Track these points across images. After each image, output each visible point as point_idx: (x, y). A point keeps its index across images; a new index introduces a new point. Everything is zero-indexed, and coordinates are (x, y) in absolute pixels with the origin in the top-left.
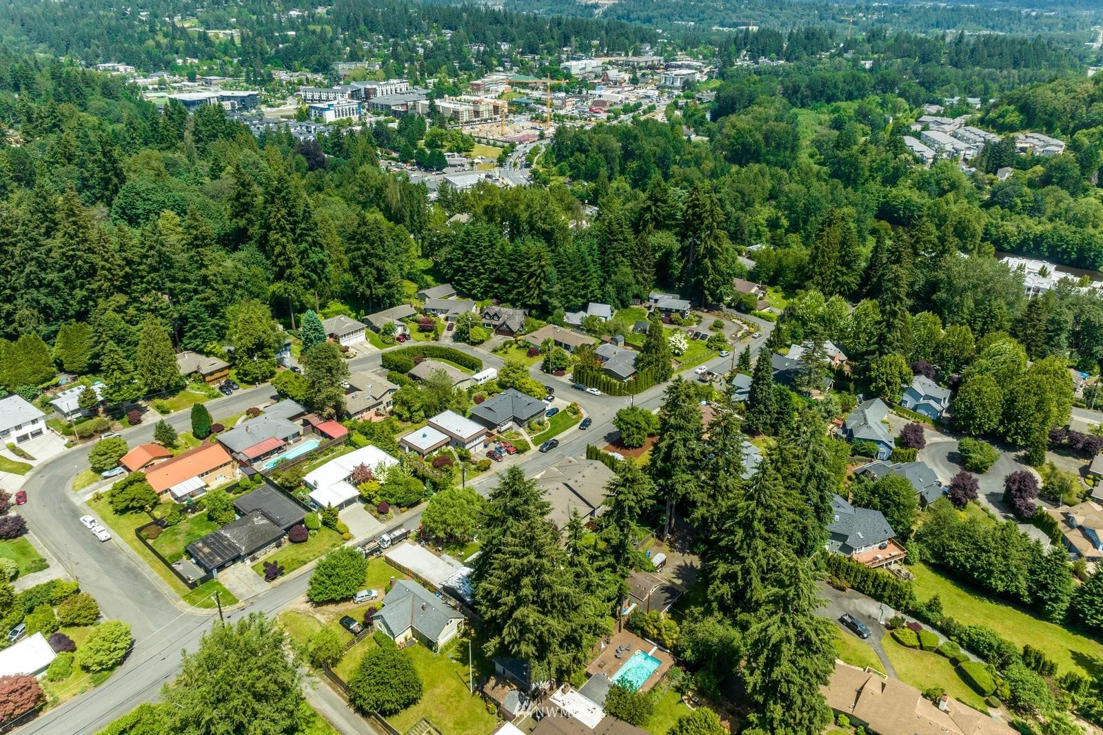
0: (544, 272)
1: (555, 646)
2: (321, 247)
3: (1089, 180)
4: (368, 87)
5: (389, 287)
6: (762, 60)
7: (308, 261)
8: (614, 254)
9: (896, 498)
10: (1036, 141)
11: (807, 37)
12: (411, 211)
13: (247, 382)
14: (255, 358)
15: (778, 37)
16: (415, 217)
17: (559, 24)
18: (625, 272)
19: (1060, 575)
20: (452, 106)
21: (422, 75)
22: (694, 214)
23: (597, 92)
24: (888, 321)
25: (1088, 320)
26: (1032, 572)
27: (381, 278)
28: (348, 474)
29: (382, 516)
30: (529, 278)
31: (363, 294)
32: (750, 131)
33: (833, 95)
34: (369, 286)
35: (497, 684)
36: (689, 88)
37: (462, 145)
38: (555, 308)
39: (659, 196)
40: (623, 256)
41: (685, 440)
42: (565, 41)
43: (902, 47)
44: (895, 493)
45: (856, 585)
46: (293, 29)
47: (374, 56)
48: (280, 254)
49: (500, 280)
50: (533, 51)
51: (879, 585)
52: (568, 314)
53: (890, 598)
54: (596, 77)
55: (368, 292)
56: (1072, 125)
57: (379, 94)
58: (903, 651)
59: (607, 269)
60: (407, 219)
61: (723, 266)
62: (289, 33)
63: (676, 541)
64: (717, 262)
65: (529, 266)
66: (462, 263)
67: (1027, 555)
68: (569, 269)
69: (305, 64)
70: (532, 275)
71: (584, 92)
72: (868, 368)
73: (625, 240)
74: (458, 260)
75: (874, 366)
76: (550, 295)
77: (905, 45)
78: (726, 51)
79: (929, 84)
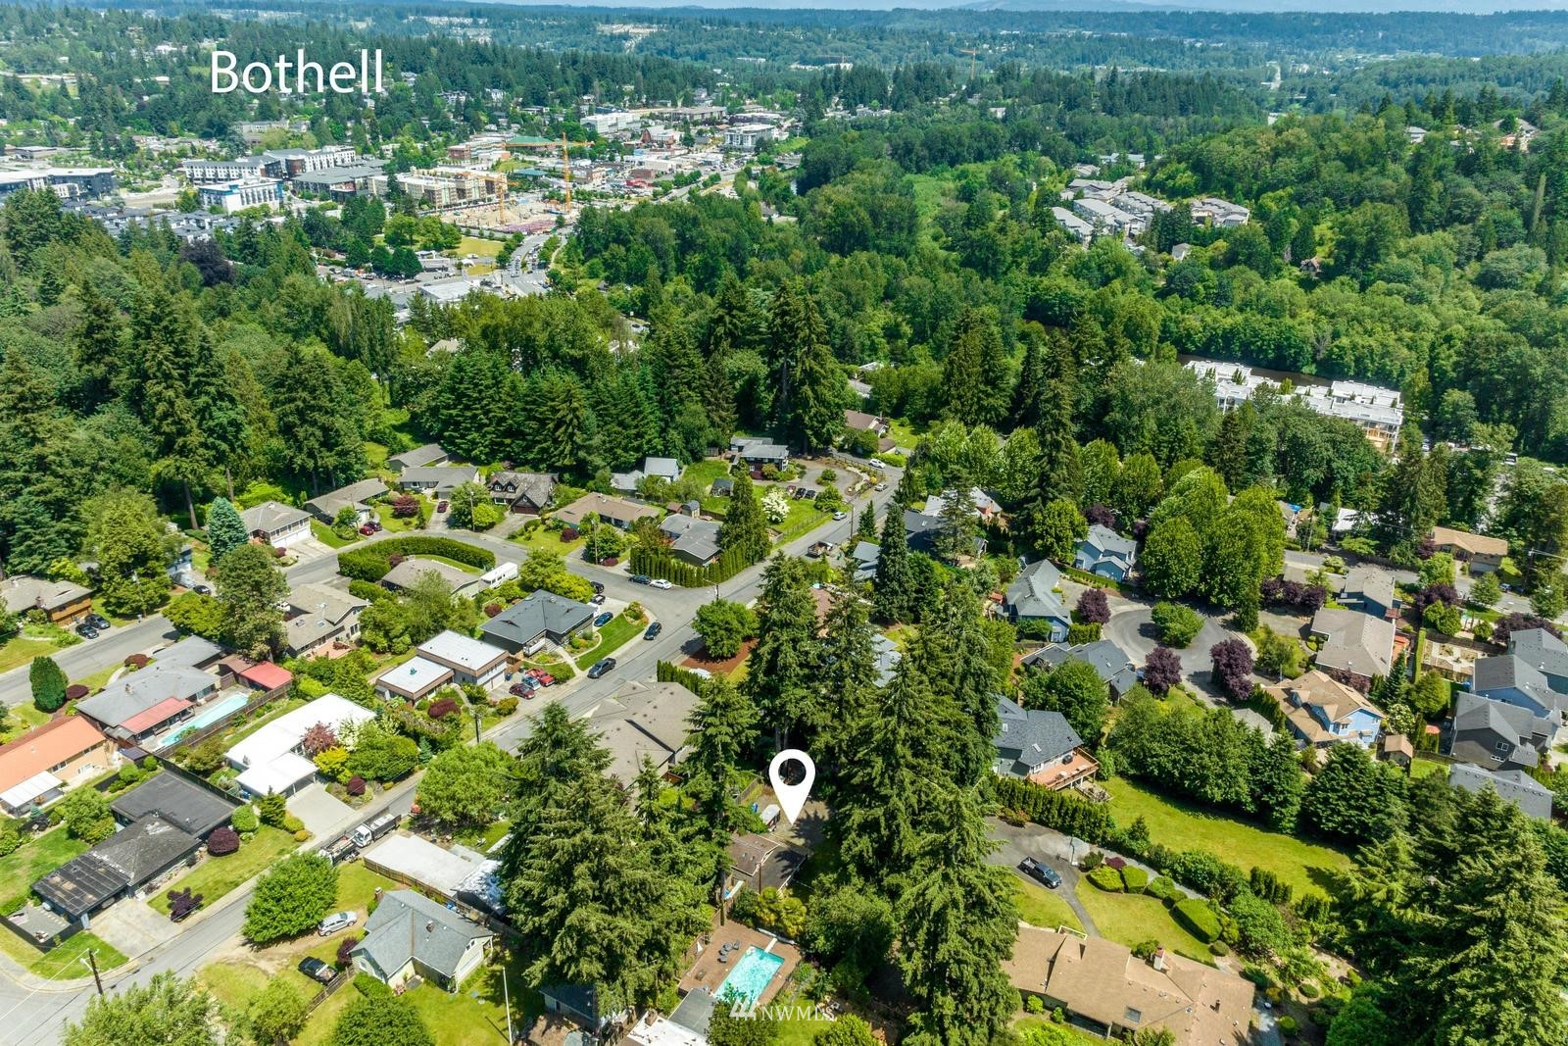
0: (578, 418)
1: (631, 959)
2: (232, 400)
3: (1281, 256)
4: (292, 157)
5: (343, 454)
6: (861, 109)
7: (211, 423)
8: (676, 386)
9: (1078, 692)
10: (1214, 209)
11: (918, 78)
12: (370, 340)
13: (124, 616)
14: (134, 578)
15: (878, 76)
16: (378, 348)
17: (575, 62)
18: (694, 411)
19: (1286, 770)
20: (422, 183)
21: (374, 138)
22: (784, 324)
23: (636, 158)
24: (1050, 455)
25: (1295, 436)
26: (1254, 771)
27: (330, 440)
28: (297, 741)
29: (354, 800)
30: (557, 427)
31: (303, 467)
32: (852, 207)
33: (958, 154)
34: (311, 455)
35: (548, 1027)
36: (765, 150)
37: (442, 239)
38: (597, 468)
39: (734, 302)
40: (690, 388)
41: (795, 641)
42: (586, 86)
43: (1043, 90)
44: (1076, 686)
45: (1036, 816)
46: (164, 72)
47: (297, 112)
48: (165, 416)
49: (514, 433)
50: (540, 101)
51: (1066, 813)
52: (617, 476)
53: (1082, 828)
54: (633, 136)
55: (311, 464)
56: (1255, 187)
57: (309, 168)
58: (1103, 897)
59: (668, 408)
60: (366, 352)
61: (828, 395)
62: (159, 79)
64: (820, 389)
65: (555, 411)
66: (454, 412)
67: (1246, 751)
68: (613, 411)
69: (189, 126)
70: (560, 423)
71: (618, 158)
72: (1029, 521)
73: (691, 365)
74: (448, 407)
75: (1038, 516)
76: (589, 450)
77: (1046, 86)
78: (811, 97)
79: (1079, 138)
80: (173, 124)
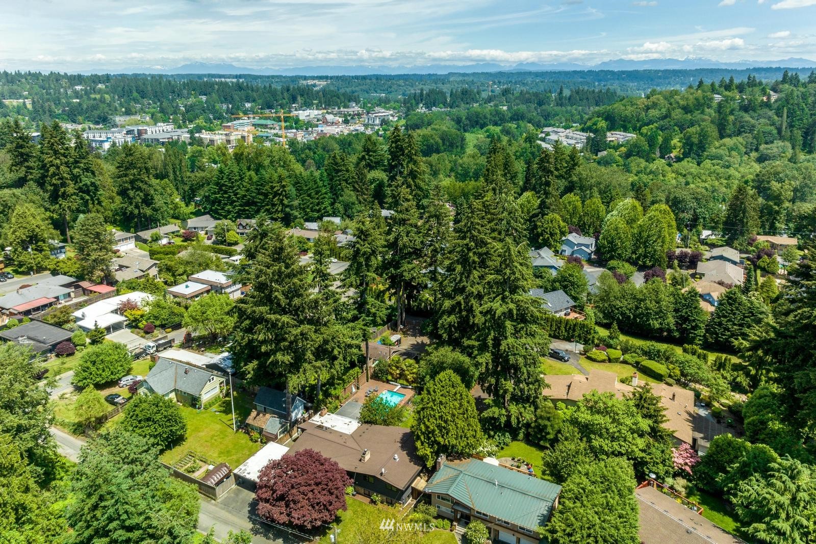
0: (285, 191)
1: (309, 355)
2: (93, 173)
3: (654, 153)
4: (140, 128)
5: (155, 210)
6: (434, 109)
7: (81, 184)
8: (339, 180)
9: (571, 279)
10: (618, 136)
11: (463, 94)
12: (174, 168)
13: (23, 273)
14: (30, 250)
15: (443, 94)
16: (178, 173)
17: (288, 90)
18: (349, 195)
19: (695, 308)
20: (208, 137)
21: (184, 122)
23: (319, 129)
24: (545, 190)
25: (675, 197)
26: (676, 311)
27: (148, 201)
28: (115, 308)
29: (147, 336)
30: (274, 197)
31: (131, 213)
32: (432, 136)
33: (485, 123)
34: (137, 207)
35: (258, 415)
36: (386, 124)
37: (217, 158)
38: (296, 217)
39: (370, 148)
40: (347, 183)
41: (408, 233)
42: (294, 100)
43: (525, 98)
44: (570, 275)
45: (552, 333)
46: (77, 98)
47: (145, 112)
48: (54, 175)
49: (249, 203)
50: (270, 107)
51: (570, 328)
52: (307, 224)
53: (579, 336)
54: (318, 120)
55: (136, 211)
56: (638, 125)
57: (149, 132)
58: (596, 365)
59: (336, 193)
60: (172, 176)
61: (422, 184)
62: (74, 101)
63: (407, 331)
64: (417, 181)
65: (272, 188)
66: (218, 196)
67: (672, 299)
68: (305, 188)
69: (88, 119)
70: (276, 194)
71: (310, 129)
72: (536, 227)
73: (347, 171)
74: (215, 193)
75: (539, 224)
76: (291, 207)
77: (527, 96)
78: (409, 104)
79: (547, 116)
80: (80, 118)
